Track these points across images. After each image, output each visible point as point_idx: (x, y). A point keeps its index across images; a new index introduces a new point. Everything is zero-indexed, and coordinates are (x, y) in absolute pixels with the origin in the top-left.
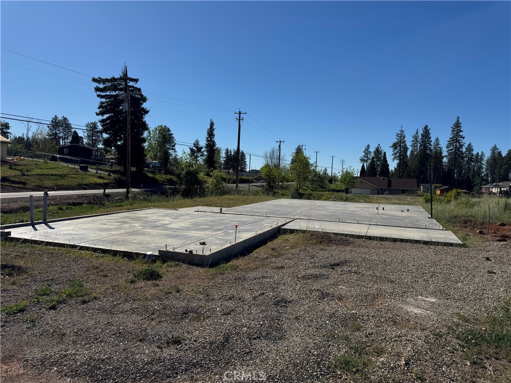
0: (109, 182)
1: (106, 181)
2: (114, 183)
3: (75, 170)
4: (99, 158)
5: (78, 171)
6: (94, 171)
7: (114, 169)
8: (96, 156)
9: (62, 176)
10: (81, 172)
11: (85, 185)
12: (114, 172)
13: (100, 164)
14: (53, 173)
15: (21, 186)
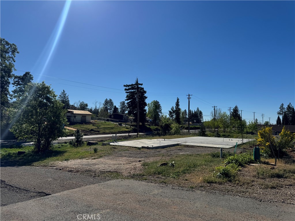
0: (130, 130)
1: (129, 130)
2: (132, 131)
3: (117, 125)
4: (126, 119)
5: (118, 126)
6: (124, 125)
7: (132, 124)
8: (125, 118)
9: (112, 128)
10: (119, 126)
11: (121, 132)
12: (133, 126)
13: (126, 122)
14: (109, 127)
15: (98, 132)
